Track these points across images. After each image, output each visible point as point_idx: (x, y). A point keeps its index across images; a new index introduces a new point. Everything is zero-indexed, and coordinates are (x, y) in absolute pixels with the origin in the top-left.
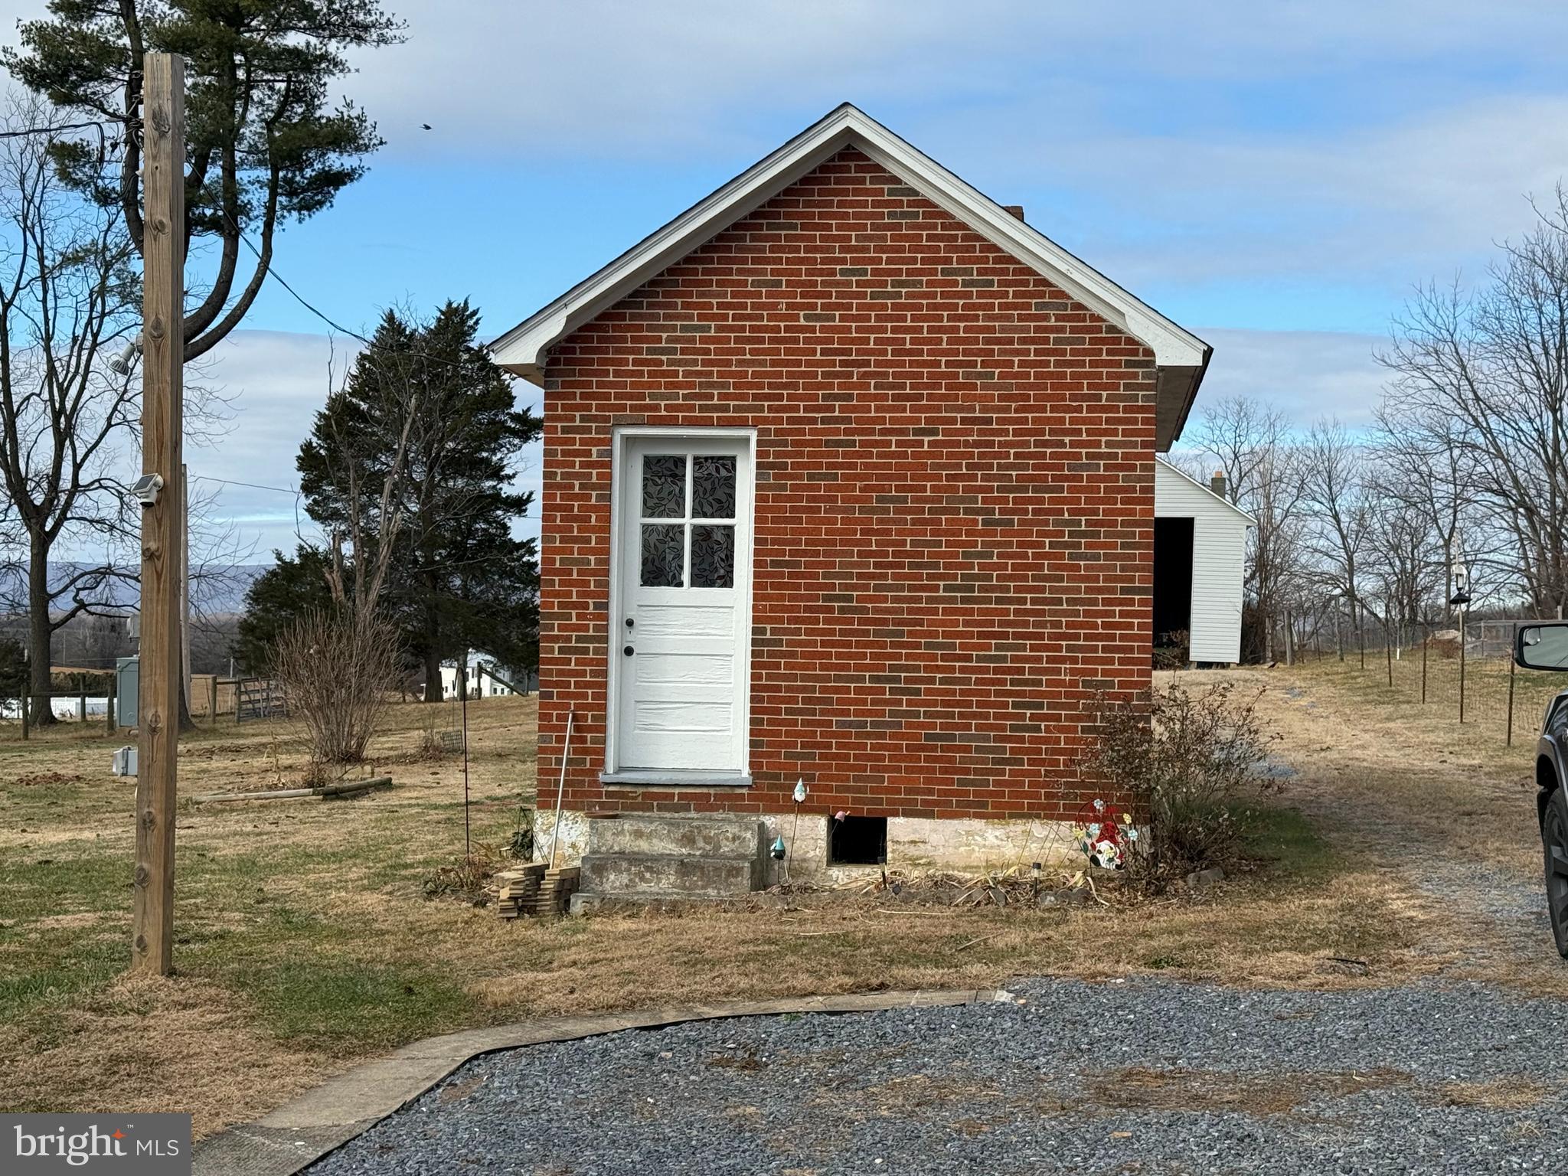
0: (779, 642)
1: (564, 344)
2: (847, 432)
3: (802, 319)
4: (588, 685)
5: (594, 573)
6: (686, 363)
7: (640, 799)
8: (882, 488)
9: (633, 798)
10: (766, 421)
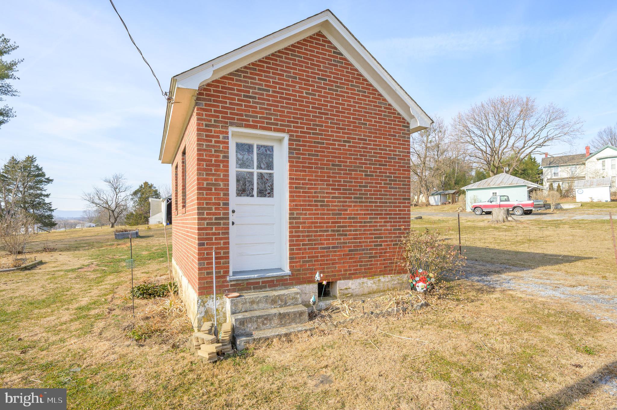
0: (299, 218)
1: (205, 87)
2: (321, 139)
3: (304, 93)
4: (221, 239)
5: (222, 190)
6: (261, 104)
7: (245, 286)
8: (333, 161)
9: (242, 286)
10: (292, 131)
